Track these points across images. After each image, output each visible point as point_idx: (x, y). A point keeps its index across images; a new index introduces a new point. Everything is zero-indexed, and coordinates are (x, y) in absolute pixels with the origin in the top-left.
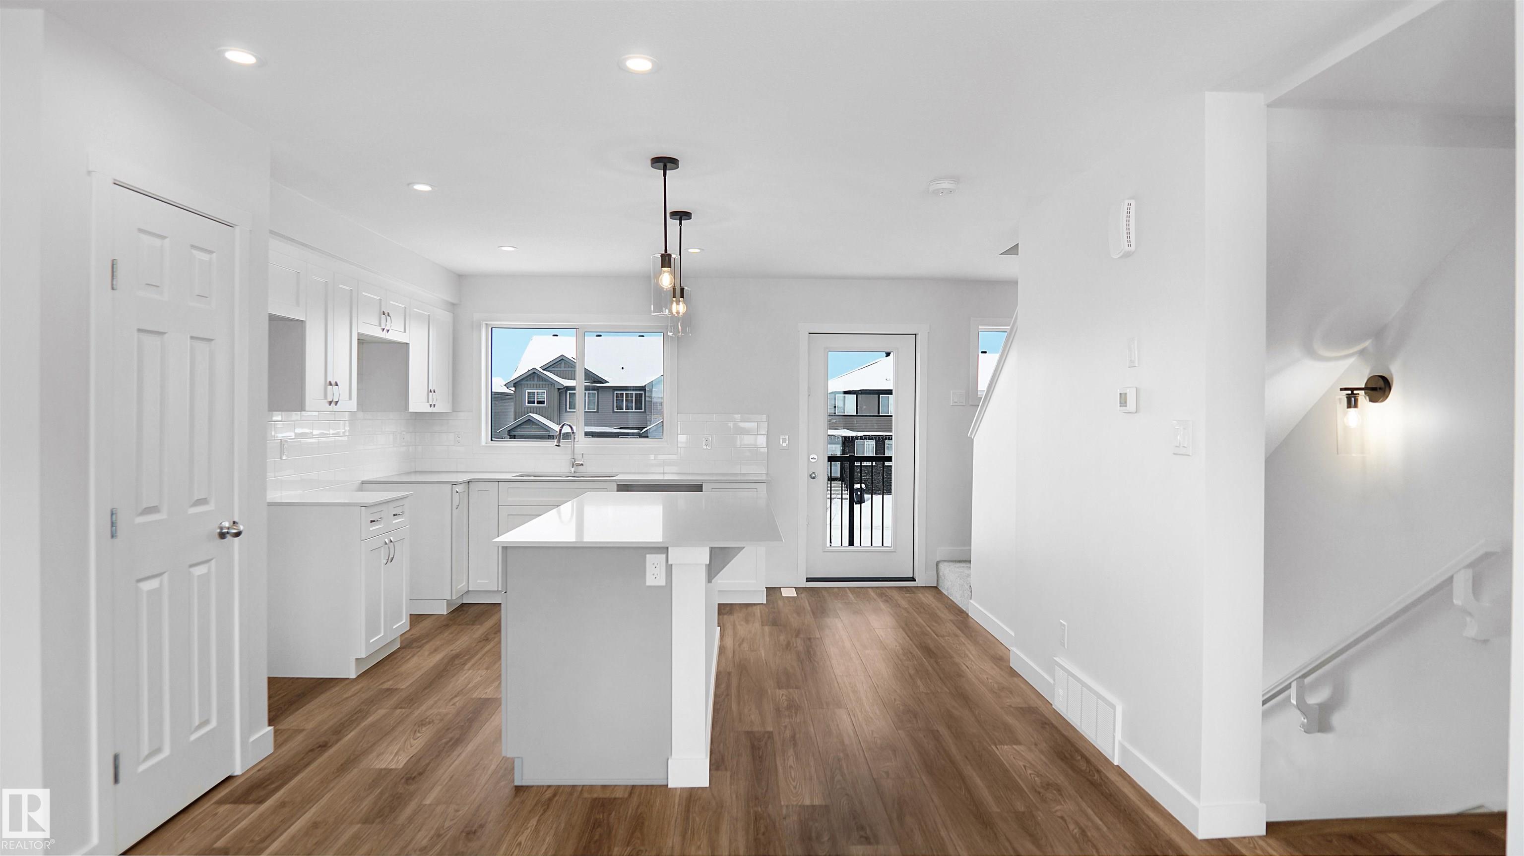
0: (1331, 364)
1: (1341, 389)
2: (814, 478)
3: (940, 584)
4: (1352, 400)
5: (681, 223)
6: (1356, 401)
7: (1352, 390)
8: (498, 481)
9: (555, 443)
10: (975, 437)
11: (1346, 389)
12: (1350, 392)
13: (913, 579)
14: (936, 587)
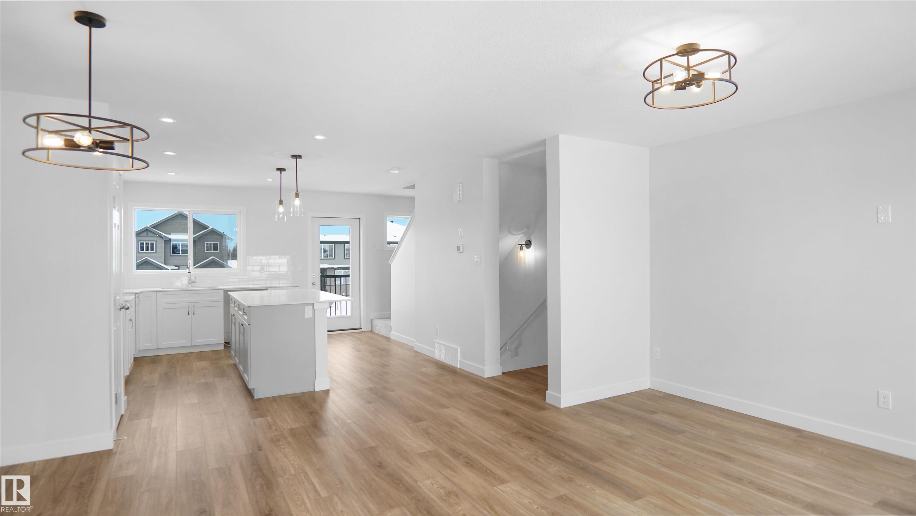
0: (515, 236)
1: (519, 244)
2: (314, 285)
3: (374, 328)
4: (521, 248)
5: (281, 173)
6: (523, 248)
7: (521, 244)
8: (157, 292)
9: (188, 272)
10: (392, 263)
11: (520, 244)
12: (521, 245)
13: (360, 329)
14: (371, 331)
